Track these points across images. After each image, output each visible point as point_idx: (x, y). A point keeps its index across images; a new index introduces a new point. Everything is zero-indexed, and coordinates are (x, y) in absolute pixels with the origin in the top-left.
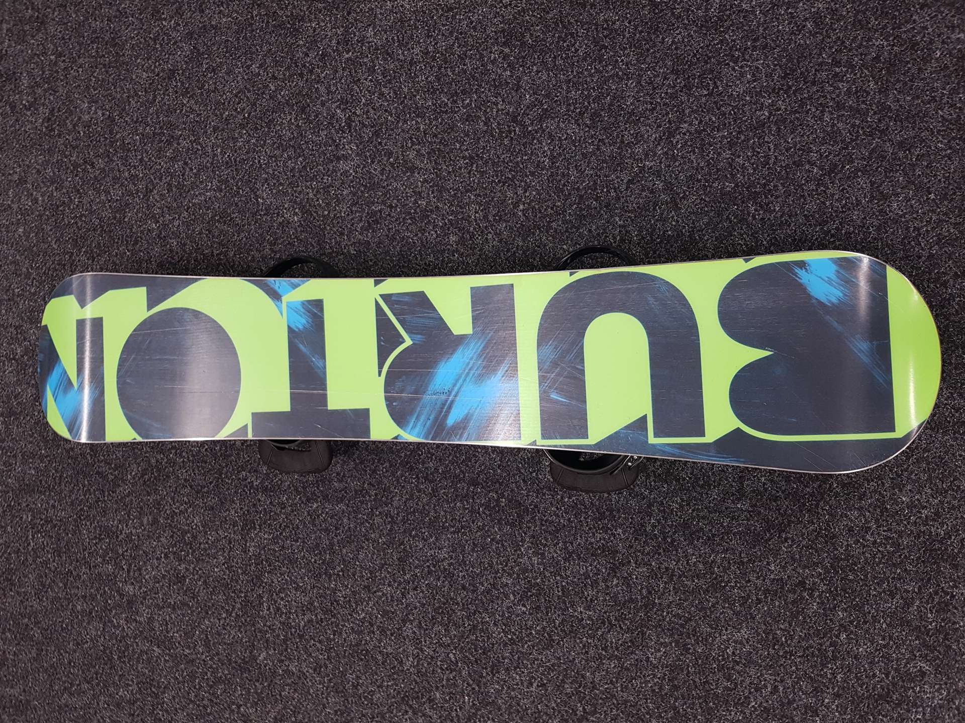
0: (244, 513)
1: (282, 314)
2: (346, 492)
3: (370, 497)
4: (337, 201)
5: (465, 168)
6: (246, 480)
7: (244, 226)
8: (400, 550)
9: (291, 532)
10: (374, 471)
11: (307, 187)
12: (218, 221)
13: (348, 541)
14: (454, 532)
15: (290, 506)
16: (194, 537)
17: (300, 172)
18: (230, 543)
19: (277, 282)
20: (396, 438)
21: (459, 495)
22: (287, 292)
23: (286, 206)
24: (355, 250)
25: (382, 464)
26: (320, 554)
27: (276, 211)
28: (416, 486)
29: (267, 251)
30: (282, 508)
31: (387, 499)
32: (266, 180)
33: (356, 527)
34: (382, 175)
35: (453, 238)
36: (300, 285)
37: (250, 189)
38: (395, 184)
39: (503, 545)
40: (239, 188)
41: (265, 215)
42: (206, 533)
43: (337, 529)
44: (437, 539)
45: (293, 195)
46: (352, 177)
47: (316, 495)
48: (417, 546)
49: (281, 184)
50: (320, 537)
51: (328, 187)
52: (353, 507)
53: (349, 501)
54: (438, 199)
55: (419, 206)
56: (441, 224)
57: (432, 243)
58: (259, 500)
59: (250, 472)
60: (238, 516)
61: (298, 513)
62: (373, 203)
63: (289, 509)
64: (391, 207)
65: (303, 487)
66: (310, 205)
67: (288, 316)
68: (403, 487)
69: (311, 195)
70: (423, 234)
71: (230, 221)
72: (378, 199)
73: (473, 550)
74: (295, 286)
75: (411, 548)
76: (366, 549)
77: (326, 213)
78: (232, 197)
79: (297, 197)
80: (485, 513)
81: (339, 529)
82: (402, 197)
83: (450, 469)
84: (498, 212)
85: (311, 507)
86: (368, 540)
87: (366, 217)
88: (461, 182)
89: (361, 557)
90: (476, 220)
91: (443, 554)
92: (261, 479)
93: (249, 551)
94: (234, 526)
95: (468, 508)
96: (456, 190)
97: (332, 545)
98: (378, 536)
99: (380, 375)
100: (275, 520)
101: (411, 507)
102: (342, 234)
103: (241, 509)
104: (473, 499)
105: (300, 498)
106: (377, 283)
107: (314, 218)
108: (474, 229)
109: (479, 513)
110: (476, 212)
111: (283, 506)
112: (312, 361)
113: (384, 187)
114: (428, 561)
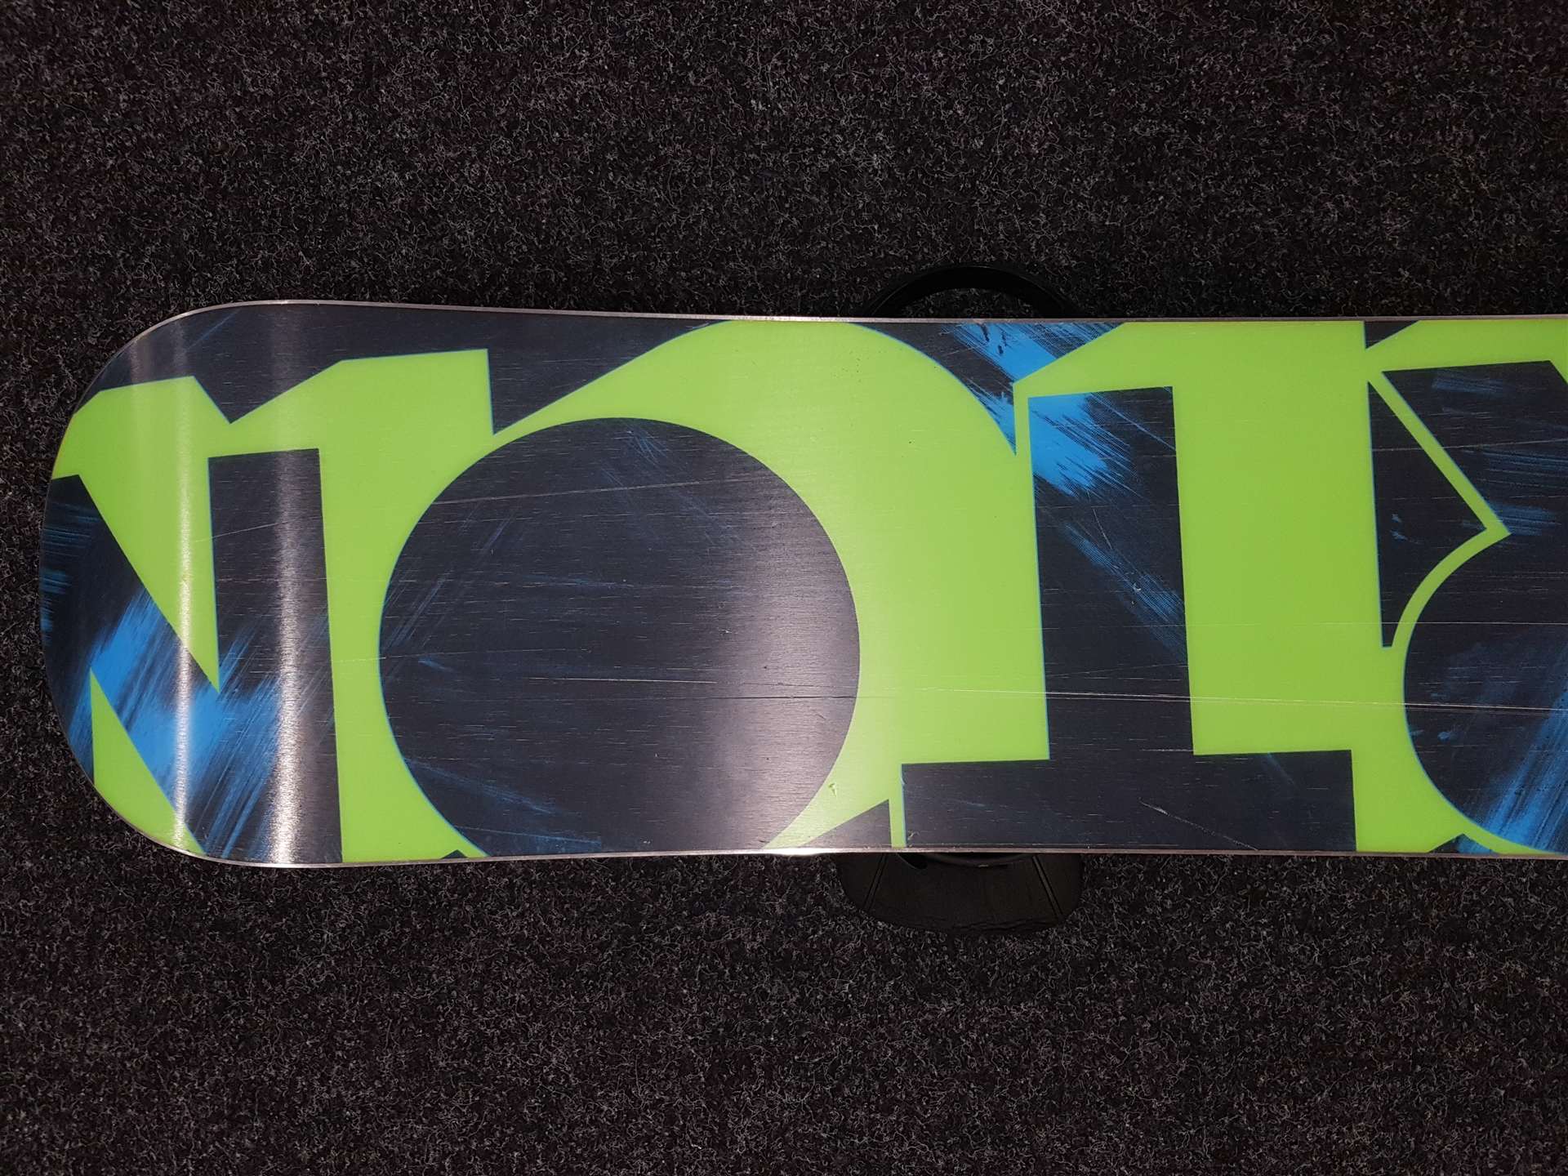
0: (715, 1032)
1: (1012, 440)
2: (1044, 969)
3: (1122, 980)
4: (1014, 108)
5: (1431, 18)
6: (719, 936)
7: (701, 182)
8: (1217, 1129)
9: (868, 1085)
10: (1136, 908)
11: (913, 66)
12: (617, 168)
13: (1052, 1109)
14: (1392, 1075)
15: (867, 1009)
16: (552, 1108)
17: (891, 21)
18: (671, 1120)
19: (992, 330)
20: (1452, 846)
21: (1409, 971)
22: (1036, 366)
23: (843, 122)
24: (1074, 257)
25: (1158, 885)
26: (964, 1143)
27: (808, 139)
28: (1269, 946)
29: (780, 258)
30: (837, 1018)
31: (1177, 985)
32: (776, 43)
33: (1078, 1069)
34: (1165, 32)
35: (1394, 225)
36: (1081, 342)
37: (722, 68)
38: (1207, 61)
39: (1544, 1107)
40: (684, 68)
41: (770, 149)
42: (590, 1093)
43: (1016, 1073)
44: (1335, 1096)
45: (865, 90)
46: (1063, 38)
47: (947, 978)
48: (1271, 1116)
49: (825, 56)
50: (964, 1097)
51: (985, 66)
52: (1067, 1011)
53: (1054, 994)
54: (1345, 108)
55: (1283, 128)
56: (1355, 181)
57: (1325, 236)
58: (764, 995)
59: (731, 913)
60: (694, 1043)
61: (891, 1031)
62: (1135, 116)
63: (863, 1017)
64: (1193, 127)
65: (904, 956)
66: (923, 120)
67: (1035, 448)
68: (1228, 951)
69: (927, 90)
70: (1297, 211)
71: (655, 166)
72: (1150, 104)
73: (1449, 1122)
74: (1062, 347)
75: (1252, 1121)
76: (1111, 1129)
77: (979, 143)
78: (661, 93)
79: (878, 95)
80: (1486, 1018)
81: (1024, 1073)
82: (1230, 98)
83: (1381, 897)
84: (1535, 150)
85: (933, 1012)
86: (1116, 1103)
87: (1110, 157)
88: (1420, 61)
89: (1097, 1148)
90: (1465, 173)
91: (1357, 1135)
92: (767, 933)
93: (734, 1142)
94: (682, 1072)
95: (1436, 1006)
96: (1403, 81)
97: (1001, 1117)
98: (1146, 1089)
99: (1388, 638)
100: (814, 1051)
101: (1254, 1008)
102: (1030, 208)
103: (705, 1020)
104: (1453, 979)
105: (896, 987)
106: (1374, 336)
107: (938, 160)
108: (1463, 198)
109: (1469, 1019)
110: (1467, 149)
111: (841, 1010)
112: (1130, 596)
113: (1171, 70)
114: (1306, 1156)
